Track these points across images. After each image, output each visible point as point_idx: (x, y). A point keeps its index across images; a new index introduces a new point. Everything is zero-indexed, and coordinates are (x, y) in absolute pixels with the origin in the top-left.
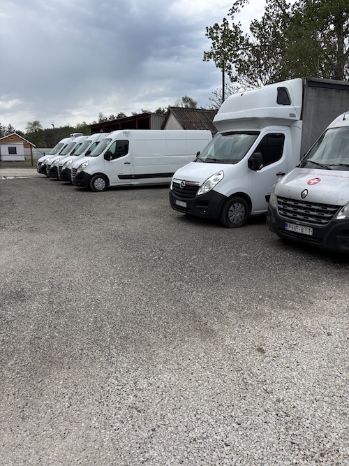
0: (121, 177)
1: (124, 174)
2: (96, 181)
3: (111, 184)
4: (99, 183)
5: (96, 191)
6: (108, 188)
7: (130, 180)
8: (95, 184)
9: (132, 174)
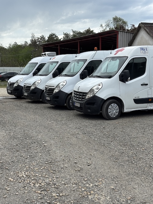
0: (137, 101)
1: (141, 97)
2: (110, 107)
3: (126, 110)
4: (113, 110)
5: (109, 118)
6: (122, 115)
7: (146, 105)
8: (109, 110)
9: (150, 97)
